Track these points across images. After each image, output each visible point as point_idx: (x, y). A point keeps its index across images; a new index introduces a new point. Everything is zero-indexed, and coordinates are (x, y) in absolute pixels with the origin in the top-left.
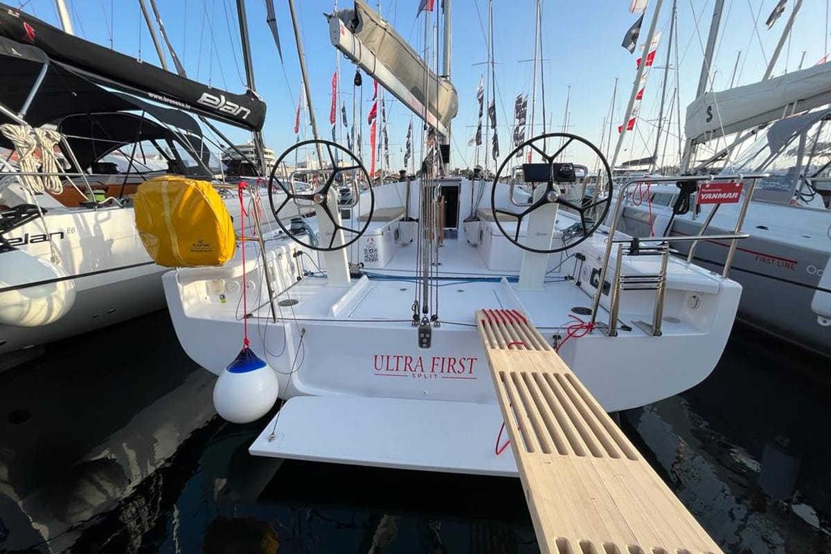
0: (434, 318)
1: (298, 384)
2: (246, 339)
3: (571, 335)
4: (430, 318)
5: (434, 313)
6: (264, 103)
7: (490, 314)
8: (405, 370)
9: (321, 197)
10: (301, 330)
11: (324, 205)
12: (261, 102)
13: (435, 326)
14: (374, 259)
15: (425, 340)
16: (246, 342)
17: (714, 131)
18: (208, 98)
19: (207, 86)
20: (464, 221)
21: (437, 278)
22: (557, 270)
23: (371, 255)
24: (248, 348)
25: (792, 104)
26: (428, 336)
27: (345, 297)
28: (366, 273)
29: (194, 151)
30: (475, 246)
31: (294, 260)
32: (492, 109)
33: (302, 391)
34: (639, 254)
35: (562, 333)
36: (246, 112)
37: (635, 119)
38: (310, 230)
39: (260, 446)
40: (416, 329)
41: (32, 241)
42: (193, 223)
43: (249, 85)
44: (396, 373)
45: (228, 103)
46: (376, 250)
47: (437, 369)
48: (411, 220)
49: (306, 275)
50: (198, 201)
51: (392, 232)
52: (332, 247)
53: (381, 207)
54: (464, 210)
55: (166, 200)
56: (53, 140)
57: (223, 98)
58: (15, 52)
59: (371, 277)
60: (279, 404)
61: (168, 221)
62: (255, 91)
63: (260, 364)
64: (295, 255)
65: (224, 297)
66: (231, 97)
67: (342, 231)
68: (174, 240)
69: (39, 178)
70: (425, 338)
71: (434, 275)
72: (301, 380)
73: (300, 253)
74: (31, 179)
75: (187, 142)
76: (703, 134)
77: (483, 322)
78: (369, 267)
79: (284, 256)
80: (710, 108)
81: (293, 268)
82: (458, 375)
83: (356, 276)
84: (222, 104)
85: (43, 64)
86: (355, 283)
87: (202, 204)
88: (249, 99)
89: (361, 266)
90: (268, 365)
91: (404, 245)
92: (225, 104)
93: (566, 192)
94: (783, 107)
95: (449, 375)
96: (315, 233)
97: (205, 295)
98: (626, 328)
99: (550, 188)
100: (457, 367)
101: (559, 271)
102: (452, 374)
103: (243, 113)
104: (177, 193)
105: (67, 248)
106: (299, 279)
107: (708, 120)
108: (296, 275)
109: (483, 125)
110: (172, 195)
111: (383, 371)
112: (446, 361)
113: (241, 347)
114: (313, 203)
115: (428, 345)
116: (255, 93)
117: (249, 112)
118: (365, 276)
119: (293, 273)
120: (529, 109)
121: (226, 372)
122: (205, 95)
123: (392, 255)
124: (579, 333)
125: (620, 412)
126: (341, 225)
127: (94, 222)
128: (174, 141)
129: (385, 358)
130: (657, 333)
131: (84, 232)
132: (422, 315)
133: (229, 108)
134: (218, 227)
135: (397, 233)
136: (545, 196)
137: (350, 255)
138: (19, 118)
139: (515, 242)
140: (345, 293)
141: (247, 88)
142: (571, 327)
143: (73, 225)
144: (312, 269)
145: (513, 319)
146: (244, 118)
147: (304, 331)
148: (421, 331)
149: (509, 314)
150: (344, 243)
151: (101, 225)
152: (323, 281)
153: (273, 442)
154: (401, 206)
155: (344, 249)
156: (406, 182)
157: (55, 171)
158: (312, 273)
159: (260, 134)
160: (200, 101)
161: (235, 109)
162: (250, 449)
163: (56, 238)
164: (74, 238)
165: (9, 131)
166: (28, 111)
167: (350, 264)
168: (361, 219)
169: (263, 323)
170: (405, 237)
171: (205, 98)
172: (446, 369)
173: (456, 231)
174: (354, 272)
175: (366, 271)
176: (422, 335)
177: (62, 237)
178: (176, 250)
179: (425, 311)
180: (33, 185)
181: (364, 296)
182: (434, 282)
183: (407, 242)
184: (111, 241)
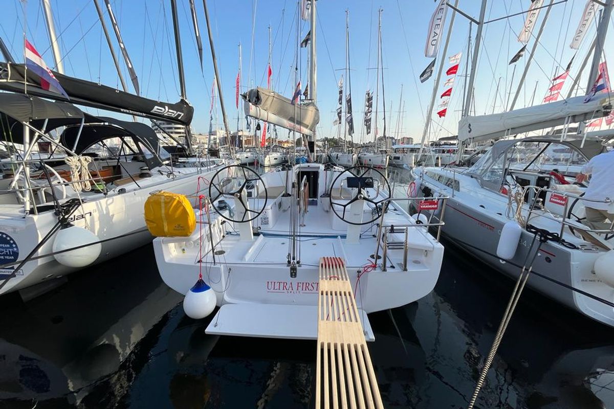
0: (298, 262)
1: (227, 298)
2: (200, 274)
3: (365, 271)
4: (296, 262)
5: (298, 260)
6: (192, 107)
7: (326, 260)
8: (284, 289)
9: (239, 195)
10: (229, 269)
11: (240, 198)
12: (190, 107)
13: (299, 266)
14: (267, 223)
15: (294, 274)
16: (201, 276)
17: (473, 138)
18: (157, 109)
19: (157, 102)
20: (321, 197)
21: (299, 236)
22: (370, 230)
23: (265, 221)
24: (201, 280)
25: (509, 129)
26: (295, 272)
27: (251, 250)
28: (262, 233)
29: (154, 151)
30: (327, 211)
31: (221, 226)
32: (349, 101)
33: (228, 301)
34: (394, 232)
35: (362, 269)
36: (180, 115)
37: (446, 109)
38: (230, 208)
39: (210, 329)
40: (289, 268)
41: (77, 219)
42: (176, 217)
43: (182, 95)
44: (279, 291)
45: (170, 111)
46: (268, 218)
47: (300, 289)
48: (289, 195)
49: (227, 234)
50: (180, 206)
51: (277, 204)
52: (244, 220)
53: (271, 186)
54: (321, 189)
55: (163, 205)
56: (88, 161)
57: (167, 107)
58: (70, 115)
59: (265, 235)
60: (217, 309)
61: (163, 215)
62: (186, 99)
63: (207, 288)
64: (222, 224)
65: (184, 249)
66: (171, 107)
67: (249, 212)
68: (165, 224)
69: (80, 183)
70: (293, 272)
71: (298, 234)
72: (227, 295)
73: (224, 222)
74: (76, 184)
75: (149, 146)
76: (467, 139)
77: (322, 265)
78: (264, 229)
79: (217, 225)
80: (470, 125)
81: (220, 231)
82: (310, 291)
83: (256, 234)
84: (166, 111)
85: (82, 119)
86: (256, 239)
87: (182, 208)
88: (182, 105)
89: (259, 228)
90: (211, 289)
91: (284, 211)
92: (168, 112)
93: (401, 159)
94: (505, 130)
95: (306, 291)
96: (232, 208)
97: (174, 249)
98: (393, 267)
99: (360, 192)
100: (310, 287)
101: (371, 231)
102: (308, 291)
103: (179, 115)
104: (169, 202)
105: (92, 221)
106: (224, 237)
107: (470, 132)
108: (222, 235)
109: (342, 111)
110: (166, 203)
111: (272, 290)
112: (305, 284)
113: (198, 279)
114: (233, 196)
115: (295, 276)
116: (186, 100)
117: (183, 114)
118: (262, 235)
119: (220, 234)
120: (374, 101)
121: (190, 292)
122: (156, 107)
123: (277, 218)
124: (369, 270)
125: (391, 309)
126: (249, 209)
127: (106, 205)
128: (139, 143)
129: (273, 283)
130: (405, 270)
131: (100, 211)
132: (292, 261)
133: (170, 114)
134: (189, 218)
135: (280, 205)
136: (357, 196)
137: (253, 224)
138: (73, 152)
139: (343, 219)
140: (251, 246)
141: (181, 98)
142: (366, 267)
143: (95, 208)
144: (231, 230)
145: (337, 263)
146: (179, 118)
147: (230, 269)
148: (292, 269)
149: (336, 260)
150: (250, 219)
151: (109, 207)
152: (237, 237)
153: (217, 327)
154: (282, 185)
155: (250, 222)
156: (286, 171)
157: (88, 178)
158: (230, 232)
159: (189, 127)
160: (152, 111)
161: (173, 113)
162: (206, 331)
163: (88, 216)
164: (96, 215)
165: (68, 160)
166: (77, 148)
167: (253, 228)
168: (259, 197)
169: (209, 265)
170: (284, 206)
171: (156, 109)
172: (304, 289)
173: (317, 201)
174: (255, 232)
175: (262, 231)
176: (292, 271)
177: (91, 215)
178: (166, 229)
179: (294, 259)
180: (78, 188)
181: (261, 248)
182: (298, 238)
183: (286, 209)
184: (113, 215)
